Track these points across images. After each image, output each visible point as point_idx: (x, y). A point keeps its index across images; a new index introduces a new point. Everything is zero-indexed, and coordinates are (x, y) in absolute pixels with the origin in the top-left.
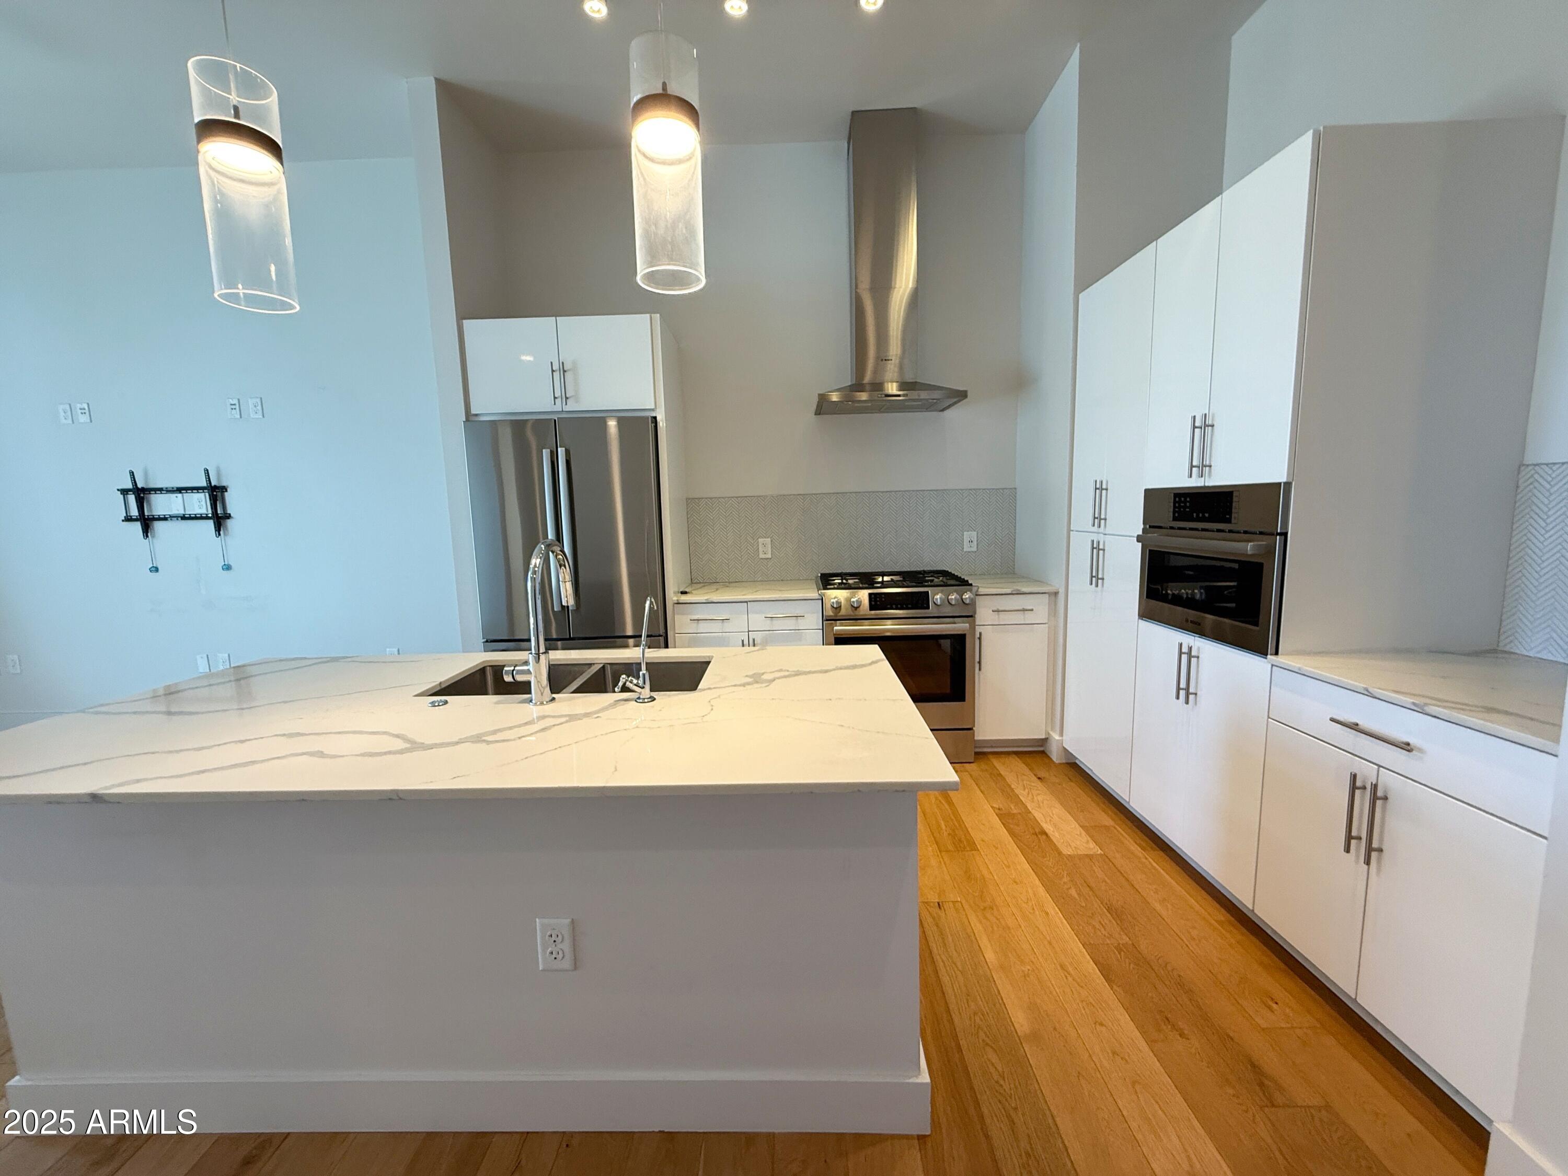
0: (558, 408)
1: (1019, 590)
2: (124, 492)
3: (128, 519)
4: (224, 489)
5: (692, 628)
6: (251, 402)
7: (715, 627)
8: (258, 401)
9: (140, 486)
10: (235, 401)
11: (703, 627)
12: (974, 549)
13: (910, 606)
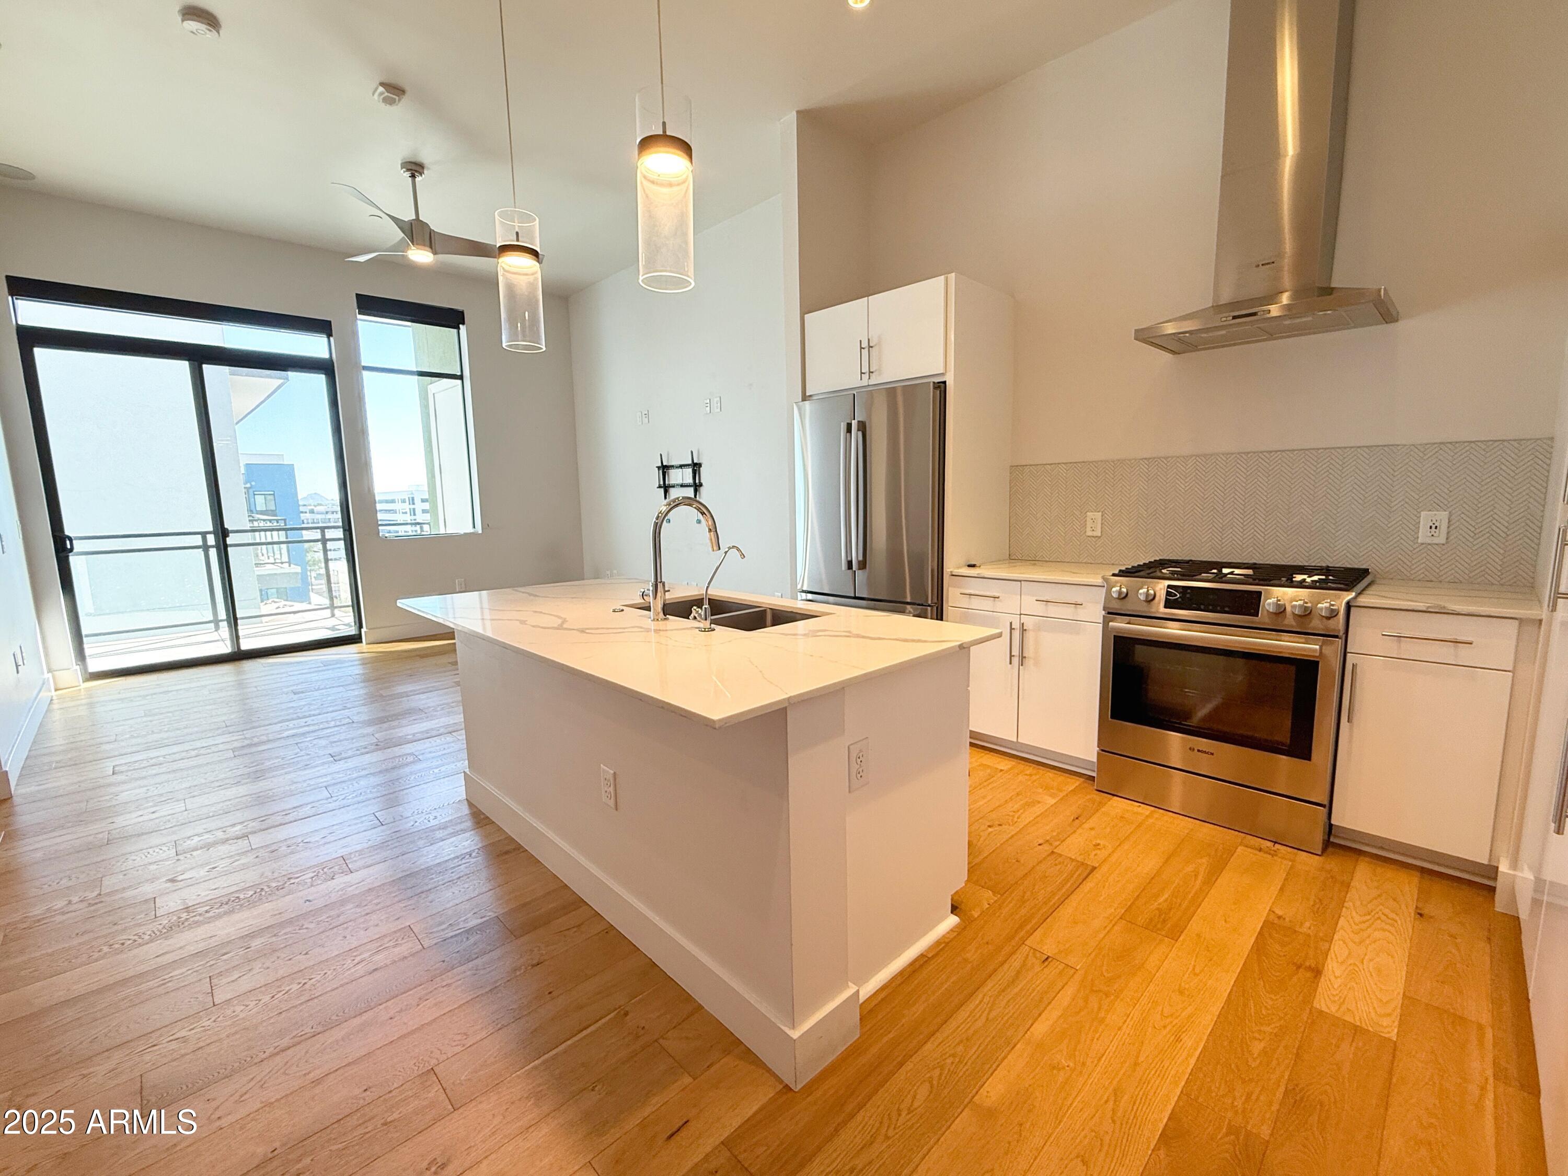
0: (865, 382)
1: (1444, 607)
2: (659, 468)
3: (660, 487)
4: (699, 465)
5: (964, 602)
6: (715, 400)
7: (987, 604)
8: (719, 399)
9: (664, 464)
10: (708, 401)
11: (976, 603)
12: (1442, 539)
13: (1227, 609)
